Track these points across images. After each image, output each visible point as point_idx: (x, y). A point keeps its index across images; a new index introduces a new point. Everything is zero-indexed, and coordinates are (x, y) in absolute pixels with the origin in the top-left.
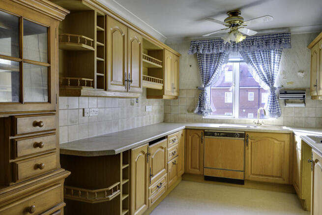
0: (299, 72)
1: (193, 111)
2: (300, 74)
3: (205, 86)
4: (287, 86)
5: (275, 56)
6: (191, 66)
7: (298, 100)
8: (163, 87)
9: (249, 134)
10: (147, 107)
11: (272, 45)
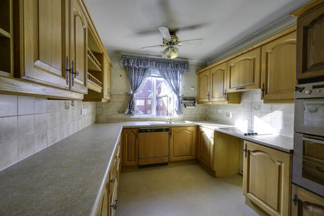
0: (192, 87)
1: (123, 112)
2: (192, 88)
3: (133, 93)
4: (186, 95)
5: (180, 76)
6: (121, 76)
7: (191, 104)
8: (102, 90)
9: (172, 128)
10: (83, 110)
11: (180, 68)
